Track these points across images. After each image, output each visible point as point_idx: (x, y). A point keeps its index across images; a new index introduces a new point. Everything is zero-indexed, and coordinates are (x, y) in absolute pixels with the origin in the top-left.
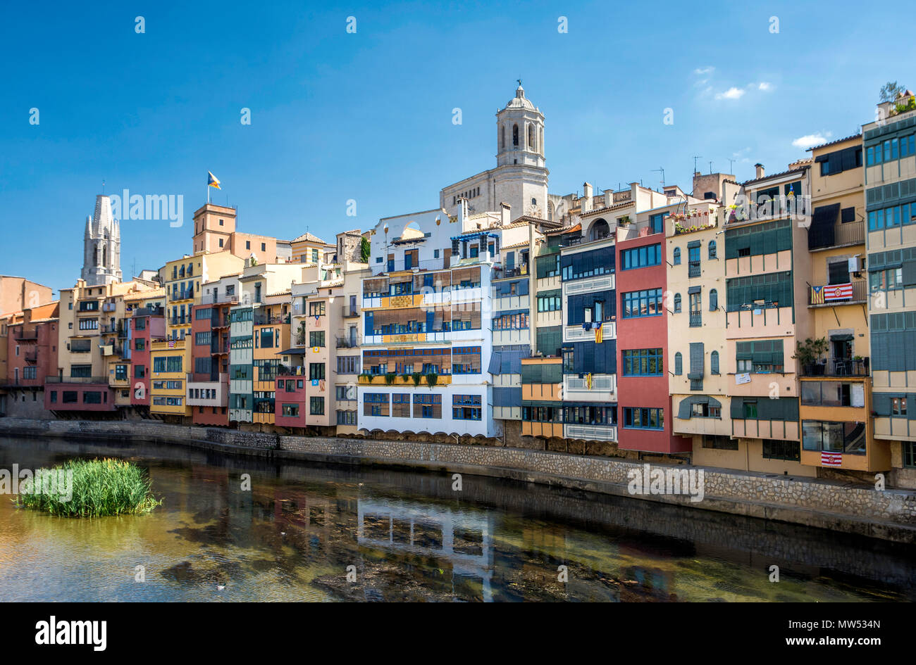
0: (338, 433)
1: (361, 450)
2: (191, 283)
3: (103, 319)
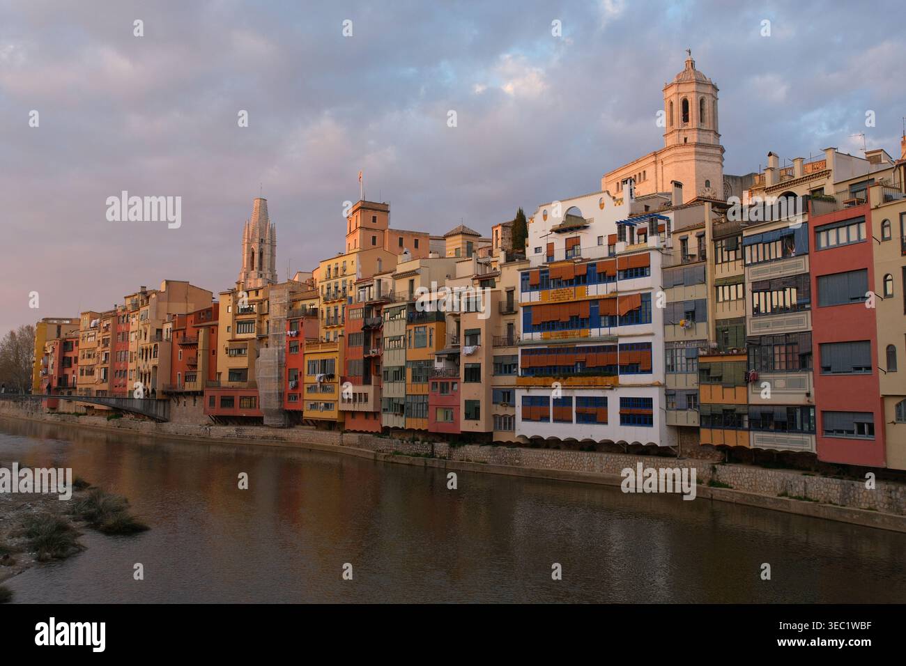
0: (494, 441)
1: (519, 459)
2: (344, 282)
3: (260, 322)
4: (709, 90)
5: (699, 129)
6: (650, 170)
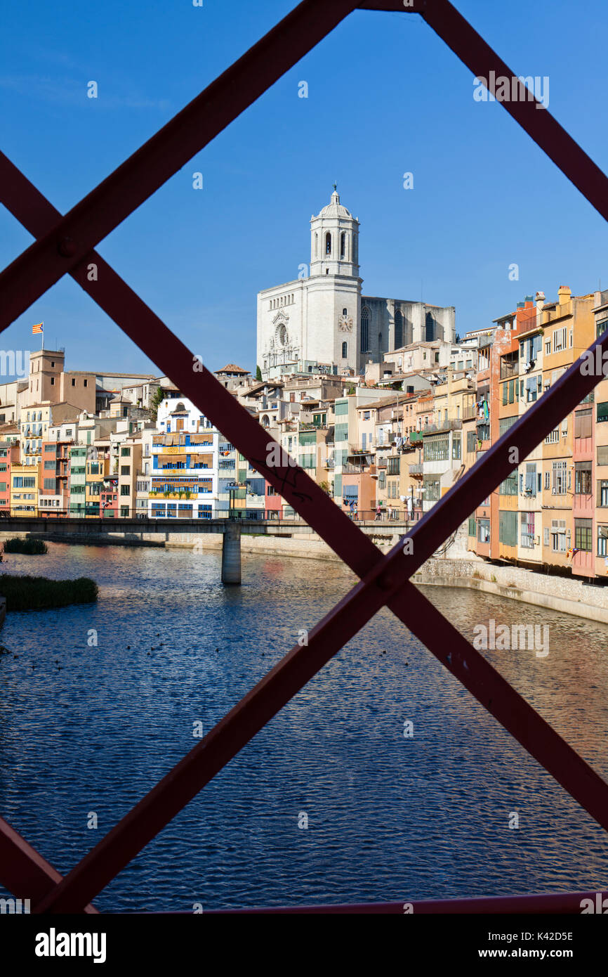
2: (40, 425)
4: (350, 225)
5: (339, 263)
6: (297, 294)
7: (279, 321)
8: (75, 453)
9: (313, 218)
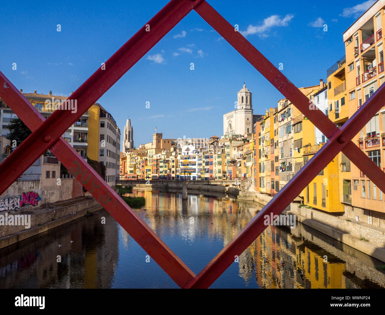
3: (136, 161)
4: (249, 94)
5: (246, 105)
6: (234, 115)
7: (229, 123)
8: (161, 162)
9: (238, 92)
